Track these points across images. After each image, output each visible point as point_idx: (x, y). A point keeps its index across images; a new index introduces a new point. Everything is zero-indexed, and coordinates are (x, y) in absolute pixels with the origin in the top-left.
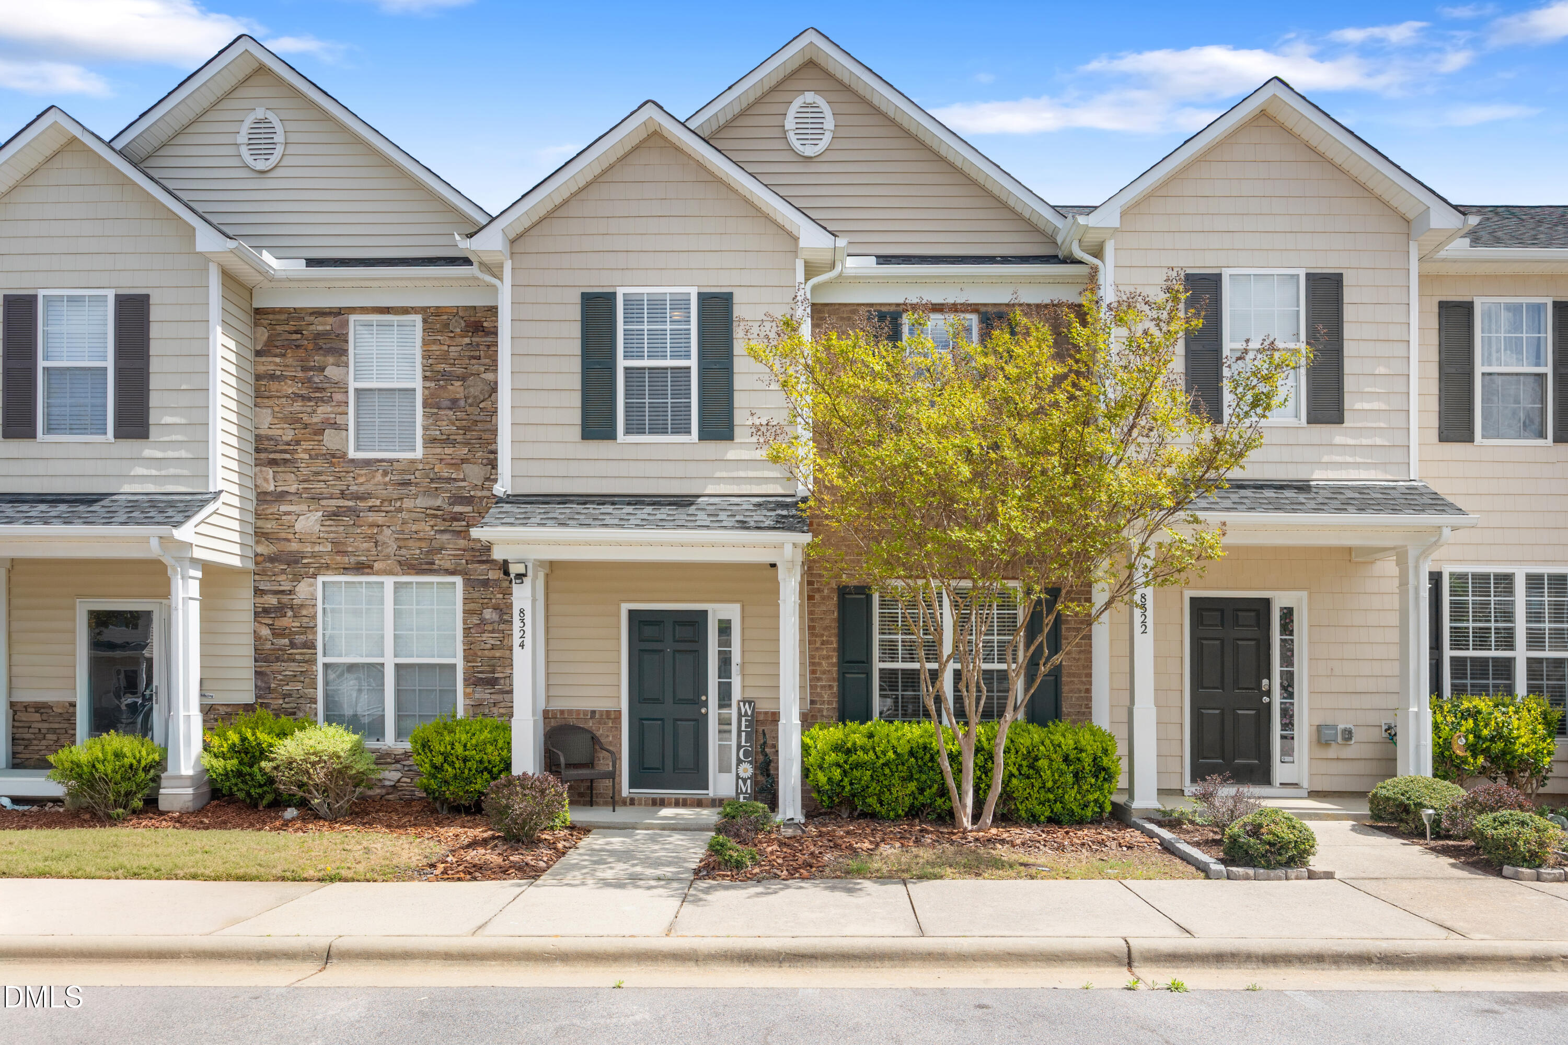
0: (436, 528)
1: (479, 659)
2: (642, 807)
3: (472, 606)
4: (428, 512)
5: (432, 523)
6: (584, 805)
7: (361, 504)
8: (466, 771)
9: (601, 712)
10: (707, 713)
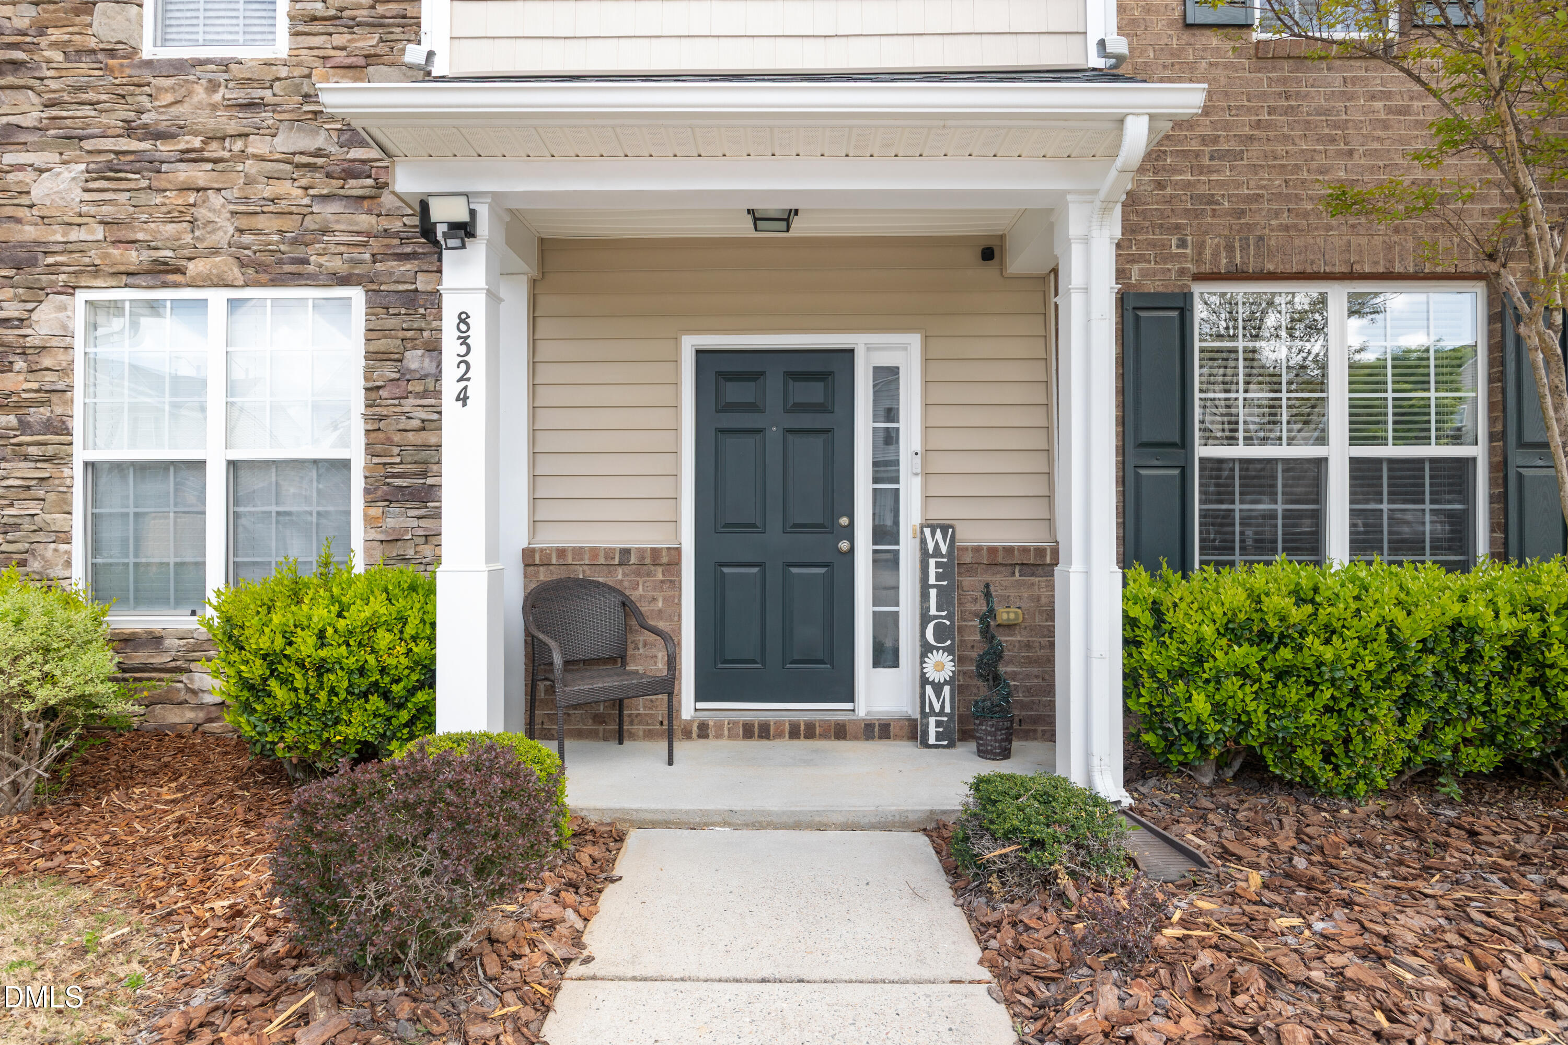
0: (311, 192)
1: (396, 450)
2: (723, 742)
3: (381, 345)
4: (298, 159)
5: (304, 182)
6: (605, 739)
7: (164, 147)
8: (323, 695)
9: (641, 551)
10: (852, 550)
